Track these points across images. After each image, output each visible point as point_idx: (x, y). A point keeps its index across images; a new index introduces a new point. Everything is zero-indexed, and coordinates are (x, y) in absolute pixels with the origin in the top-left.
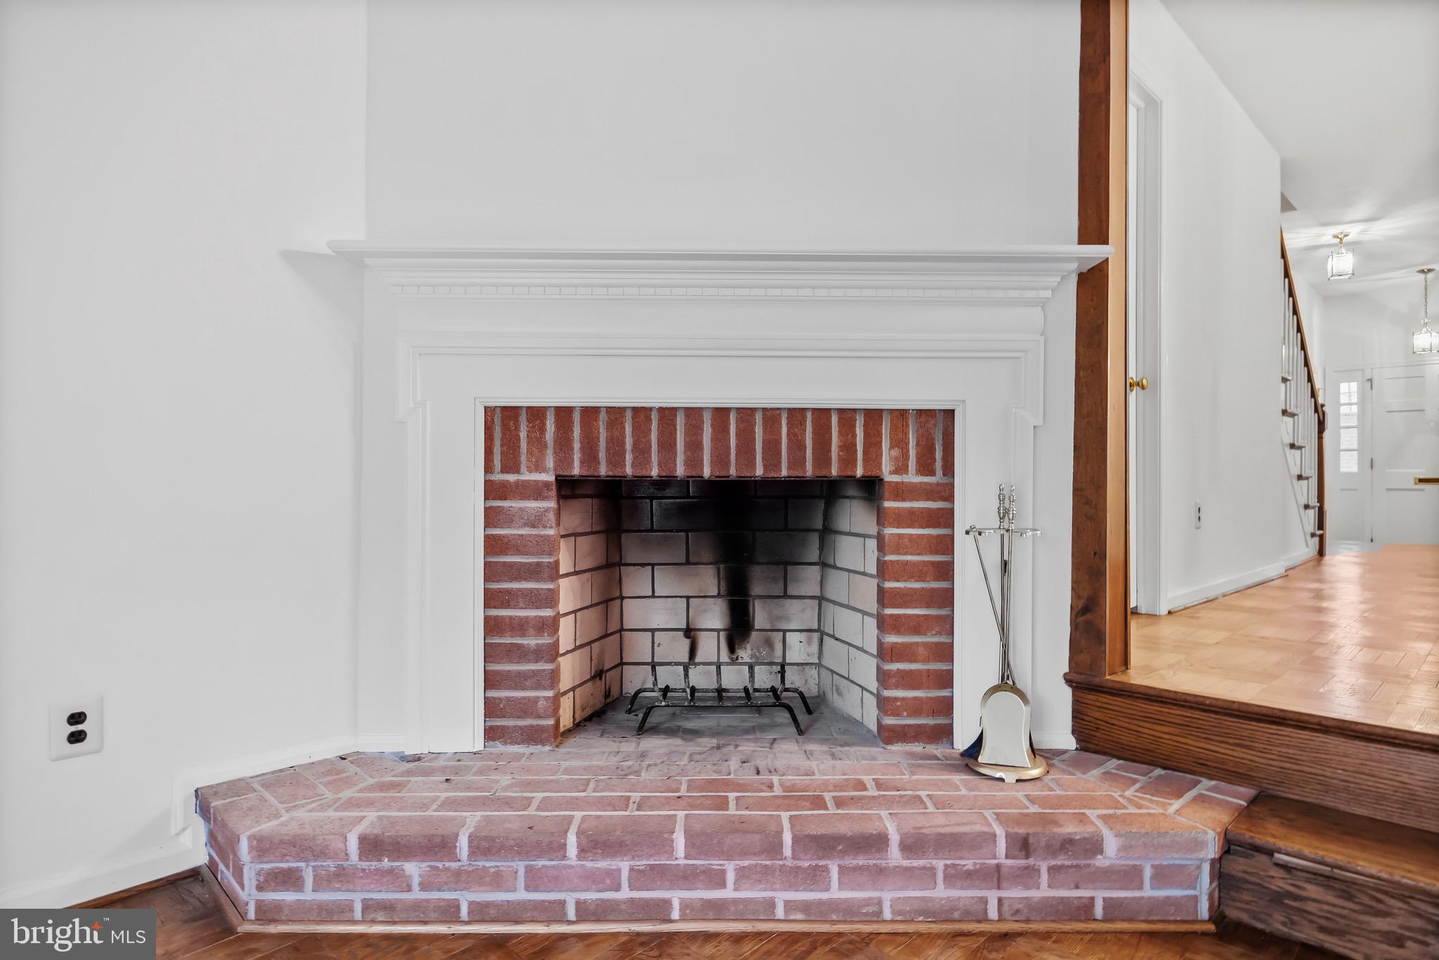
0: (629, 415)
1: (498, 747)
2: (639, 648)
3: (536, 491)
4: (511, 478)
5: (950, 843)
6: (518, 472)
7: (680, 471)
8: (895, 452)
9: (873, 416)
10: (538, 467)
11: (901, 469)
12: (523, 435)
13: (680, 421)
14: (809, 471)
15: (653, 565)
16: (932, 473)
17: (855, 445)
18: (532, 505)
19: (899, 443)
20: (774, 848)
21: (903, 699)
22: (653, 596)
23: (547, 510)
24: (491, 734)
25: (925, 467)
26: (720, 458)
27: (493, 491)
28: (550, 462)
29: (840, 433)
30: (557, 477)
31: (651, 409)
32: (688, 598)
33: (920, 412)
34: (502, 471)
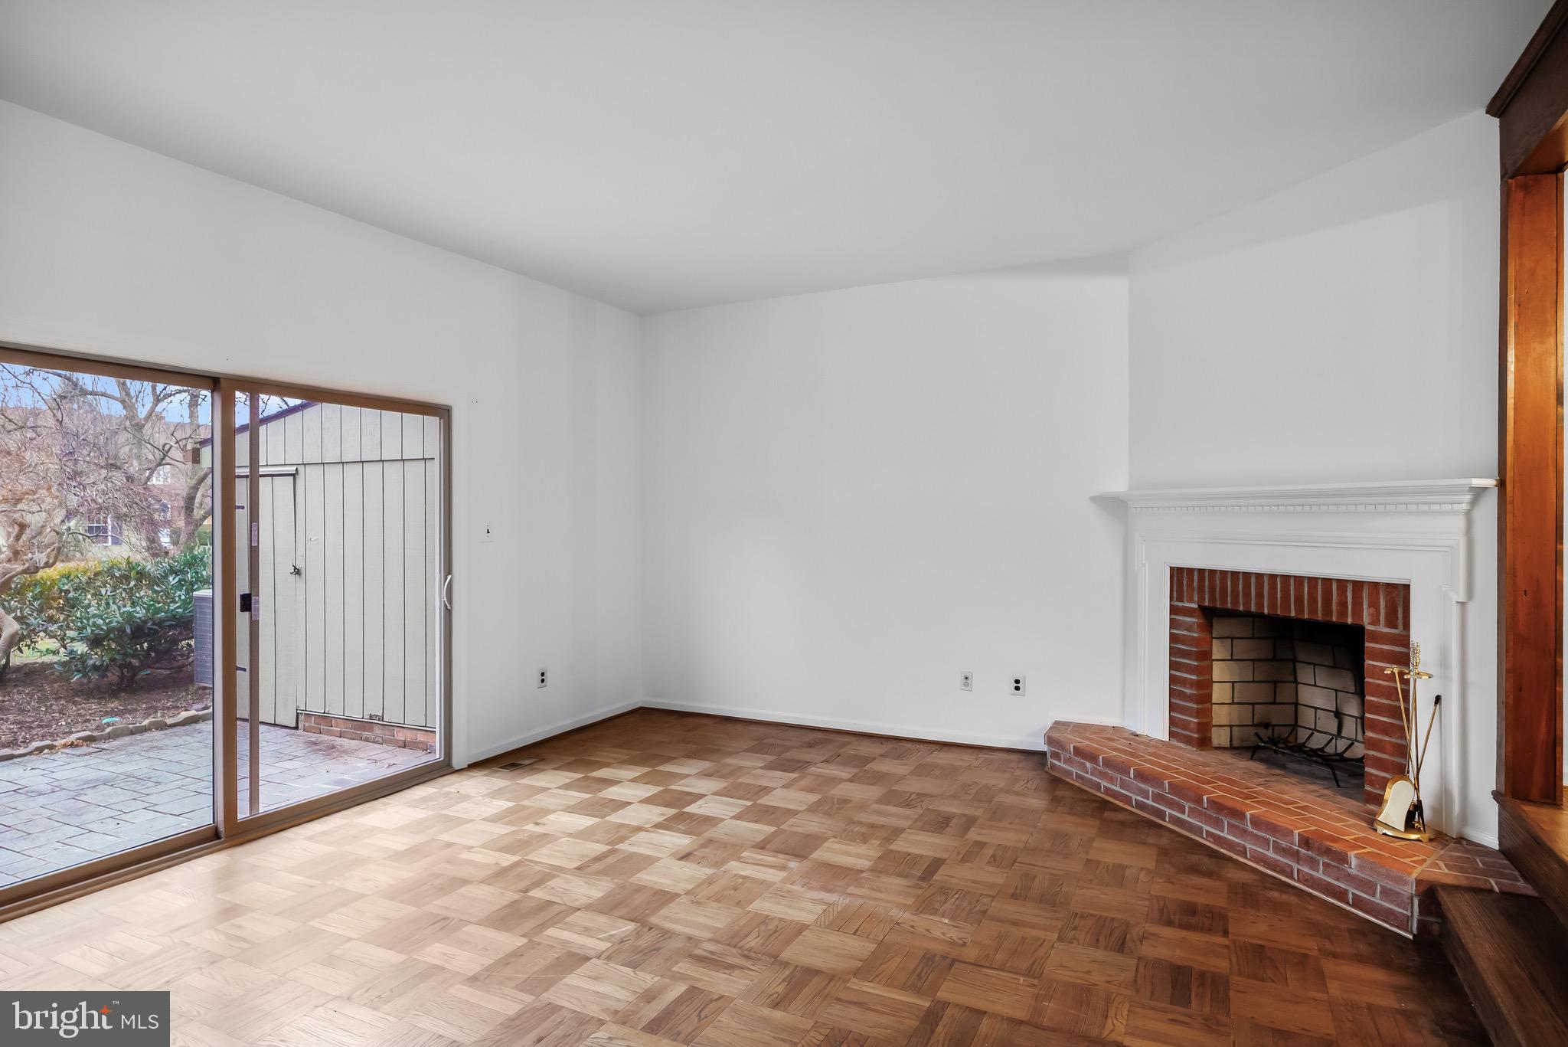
0: (1229, 574)
1: (1175, 742)
2: (1307, 718)
3: (1189, 612)
4: (1180, 604)
5: (1273, 828)
6: (1183, 602)
7: (1253, 609)
8: (1372, 610)
9: (1358, 585)
10: (1191, 600)
11: (1375, 621)
12: (1185, 583)
13: (1253, 580)
14: (1320, 616)
15: (1314, 665)
16: (1395, 627)
17: (1347, 603)
18: (1188, 619)
19: (1374, 604)
21: (1376, 776)
22: (1315, 685)
23: (1194, 623)
24: (1172, 734)
25: (1391, 622)
26: (1273, 604)
27: (1174, 610)
28: (1196, 599)
29: (1338, 594)
30: (1199, 606)
31: (1239, 572)
32: (1336, 691)
33: (1388, 585)
34: (1177, 601)
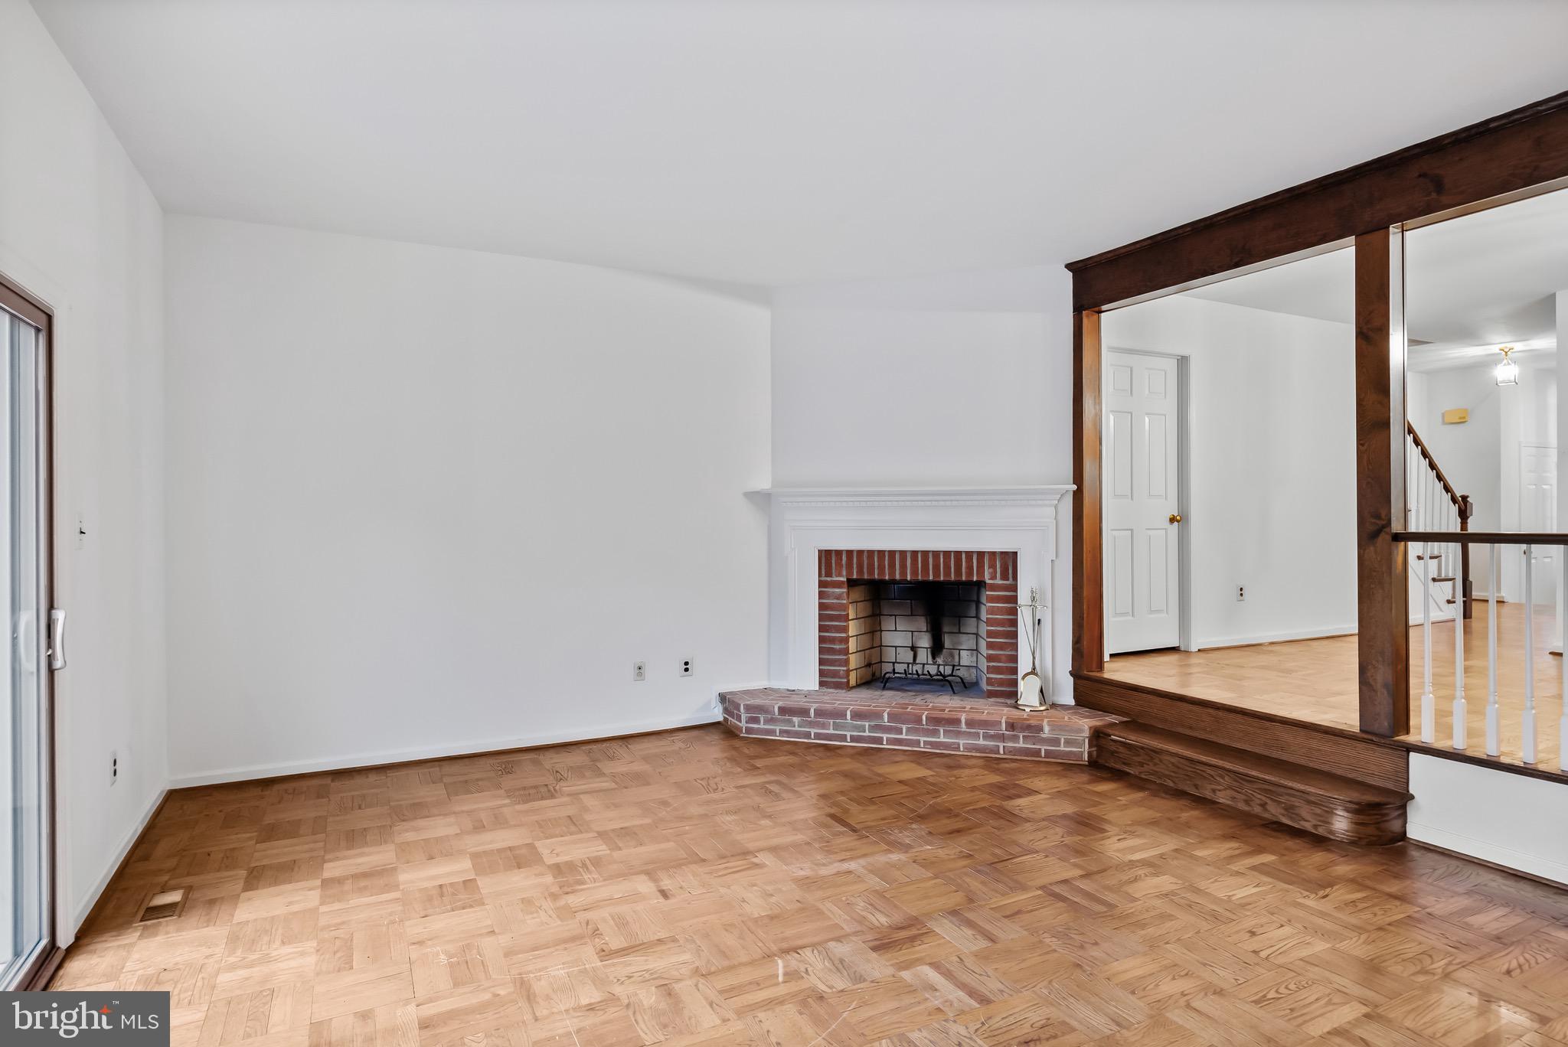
0: (876, 554)
1: (825, 690)
2: (890, 655)
3: (838, 585)
4: (829, 579)
6: (831, 577)
7: (898, 577)
8: (991, 570)
9: (981, 555)
10: (840, 575)
11: (993, 577)
12: (833, 562)
13: (897, 556)
14: (953, 577)
15: (895, 616)
16: (1008, 580)
17: (973, 566)
18: (837, 590)
19: (993, 566)
20: (919, 720)
21: (996, 679)
22: (896, 630)
23: (843, 592)
24: (822, 684)
25: (1005, 577)
26: (915, 572)
27: (822, 584)
28: (844, 573)
29: (966, 562)
30: (847, 579)
31: (885, 551)
32: (912, 632)
33: (1002, 553)
34: (826, 576)
